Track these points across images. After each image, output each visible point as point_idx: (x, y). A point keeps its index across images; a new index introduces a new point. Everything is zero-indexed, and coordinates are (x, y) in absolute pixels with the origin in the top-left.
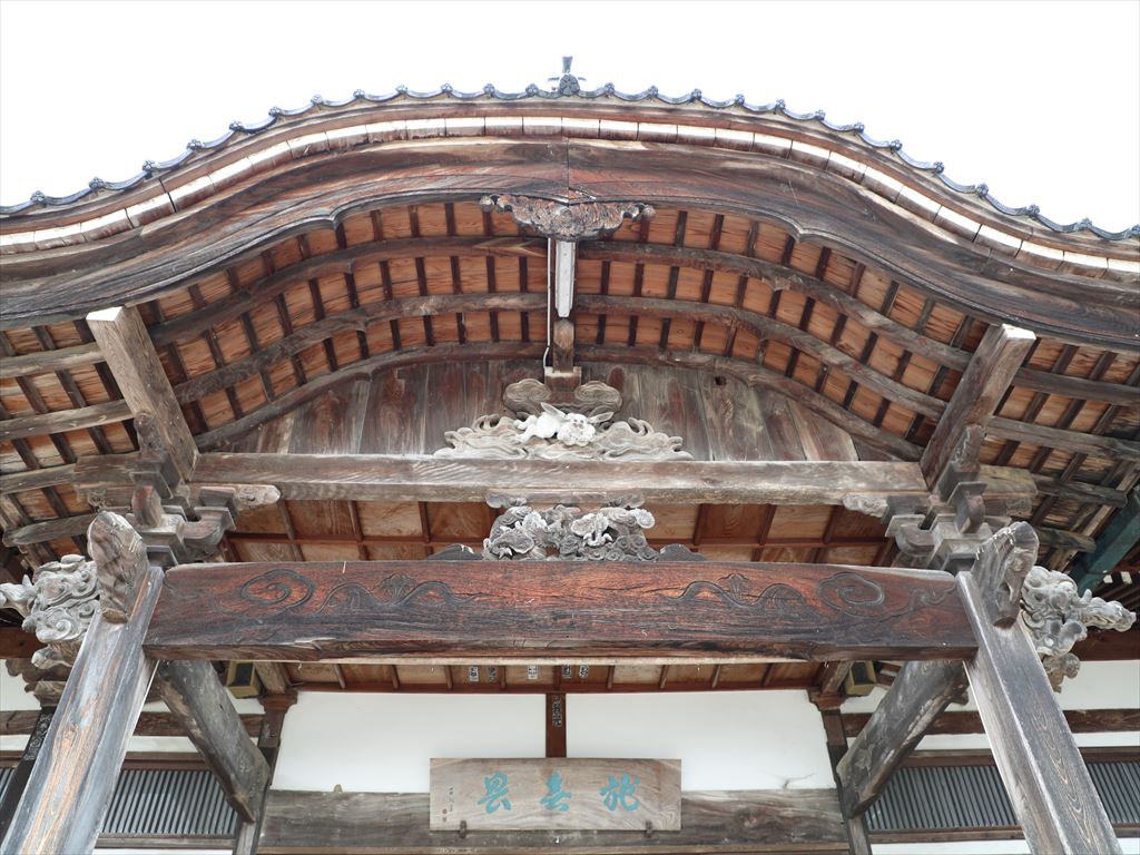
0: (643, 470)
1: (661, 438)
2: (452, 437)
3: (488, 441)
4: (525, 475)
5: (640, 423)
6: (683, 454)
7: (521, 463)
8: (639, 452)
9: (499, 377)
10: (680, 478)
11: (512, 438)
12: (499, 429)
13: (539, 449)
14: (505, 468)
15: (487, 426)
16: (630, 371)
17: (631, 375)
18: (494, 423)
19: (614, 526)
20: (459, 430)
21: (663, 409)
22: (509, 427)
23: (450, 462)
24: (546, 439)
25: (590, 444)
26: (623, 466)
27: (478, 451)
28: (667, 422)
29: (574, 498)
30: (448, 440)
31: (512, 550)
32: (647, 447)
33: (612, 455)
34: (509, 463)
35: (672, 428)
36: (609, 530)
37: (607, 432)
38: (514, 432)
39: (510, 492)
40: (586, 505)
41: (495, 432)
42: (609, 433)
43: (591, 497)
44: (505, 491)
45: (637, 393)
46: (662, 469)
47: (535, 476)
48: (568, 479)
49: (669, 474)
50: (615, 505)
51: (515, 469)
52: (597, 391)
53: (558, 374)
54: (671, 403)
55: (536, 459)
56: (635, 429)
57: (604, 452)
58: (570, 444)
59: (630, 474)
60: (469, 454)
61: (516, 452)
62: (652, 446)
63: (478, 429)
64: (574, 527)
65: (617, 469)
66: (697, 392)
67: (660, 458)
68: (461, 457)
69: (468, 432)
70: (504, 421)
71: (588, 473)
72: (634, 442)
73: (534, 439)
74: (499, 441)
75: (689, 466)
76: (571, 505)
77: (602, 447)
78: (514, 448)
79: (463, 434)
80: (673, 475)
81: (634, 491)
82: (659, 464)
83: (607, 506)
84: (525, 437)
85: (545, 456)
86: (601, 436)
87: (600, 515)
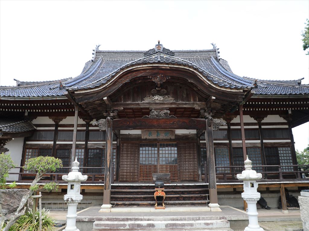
1: (172, 98)
2: (144, 99)
5: (169, 96)
6: (174, 101)
9: (150, 88)
14: (151, 104)
15: (149, 97)
19: (165, 113)
22: (152, 98)
23: (144, 103)
25: (162, 100)
27: (148, 101)
28: (173, 95)
31: (153, 117)
32: (170, 100)
33: (165, 102)
37: (165, 98)
40: (162, 110)
44: (152, 108)
45: (169, 91)
46: (172, 104)
47: (155, 105)
48: (159, 106)
50: (165, 109)
52: (163, 91)
53: (158, 89)
54: (174, 91)
58: (160, 100)
59: (167, 104)
61: (153, 102)
64: (160, 113)
66: (177, 90)
71: (162, 105)
73: (155, 99)
75: (175, 103)
85: (156, 102)
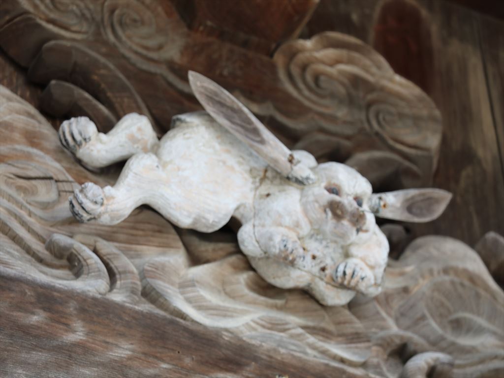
11: (43, 193)
13: (160, 272)
22: (32, 139)
38: (53, 166)
57: (399, 351)
73: (135, 224)
77: (395, 329)
85: (189, 309)
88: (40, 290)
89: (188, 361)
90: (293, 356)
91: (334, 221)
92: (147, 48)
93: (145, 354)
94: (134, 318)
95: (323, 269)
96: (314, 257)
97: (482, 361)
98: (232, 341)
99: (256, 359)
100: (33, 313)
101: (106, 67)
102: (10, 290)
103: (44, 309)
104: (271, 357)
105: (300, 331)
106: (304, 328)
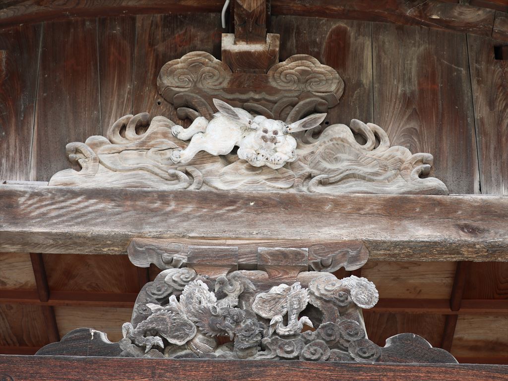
0: (367, 210)
1: (399, 155)
2: (77, 151)
3: (133, 159)
4: (186, 217)
5: (368, 128)
7: (182, 197)
8: (363, 178)
9: (151, 45)
10: (424, 224)
11: (169, 154)
12: (149, 138)
13: (210, 173)
14: (157, 205)
15: (130, 133)
16: (359, 33)
17: (361, 39)
18: (142, 127)
19: (317, 304)
20: (88, 141)
21: (407, 101)
22: (165, 135)
23: (75, 194)
24: (221, 156)
25: (288, 165)
26: (337, 203)
27: (117, 175)
28: (413, 124)
29: (260, 256)
30: (72, 155)
31: (165, 341)
32: (376, 169)
33: (322, 183)
34: (163, 196)
35: (419, 135)
36: (309, 311)
37: (317, 143)
38: (171, 143)
39: (164, 244)
40: (277, 267)
41: (143, 144)
42: (319, 146)
43: (285, 255)
44: (155, 243)
45: (368, 73)
46: (396, 208)
47: (202, 218)
48: (251, 224)
49: (407, 218)
50: (321, 266)
51: (173, 206)
52: (304, 72)
53: (243, 47)
54: (422, 91)
55: (204, 188)
56: (360, 137)
57: (310, 177)
58: (258, 164)
59: (347, 216)
60: (104, 179)
61: (175, 177)
62: (385, 168)
63: (117, 138)
64: (256, 305)
65: (328, 208)
66: (464, 71)
67: (395, 188)
68: (91, 184)
69: (102, 143)
70: (158, 123)
71: (283, 215)
72: (357, 160)
73: (203, 156)
74: (149, 159)
75: (439, 203)
76: (254, 267)
77: (307, 169)
78: (172, 171)
79: (94, 146)
80: (413, 218)
81: (352, 244)
82: (394, 199)
83: (310, 269)
84: (188, 154)
85: (220, 185)
86: (306, 150)
87: (297, 286)
88: (160, 193)
89: (214, 206)
90: (258, 193)
91: (265, 143)
92: (215, 85)
93: (197, 208)
94: (195, 195)
95: (267, 159)
96: (263, 156)
97: (342, 173)
98: (234, 194)
99: (242, 198)
100: (156, 203)
101: (197, 98)
102: (149, 196)
103: (160, 200)
104: (249, 196)
105: (264, 181)
106: (266, 180)
